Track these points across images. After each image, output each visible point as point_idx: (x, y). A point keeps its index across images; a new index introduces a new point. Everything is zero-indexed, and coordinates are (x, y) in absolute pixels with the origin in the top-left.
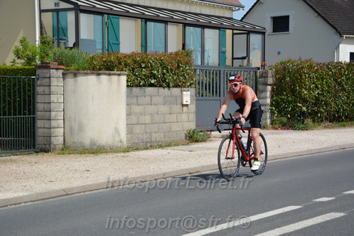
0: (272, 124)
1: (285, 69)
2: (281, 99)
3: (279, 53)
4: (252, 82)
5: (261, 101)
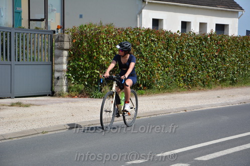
0: (68, 91)
1: (82, 33)
2: (78, 65)
3: (81, 16)
4: (48, 46)
5: (56, 67)
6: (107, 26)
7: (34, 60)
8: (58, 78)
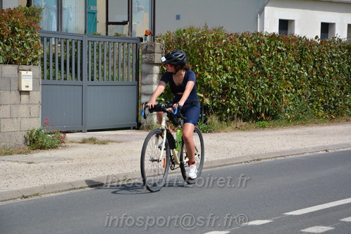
3: (178, 17)
4: (132, 60)
5: (144, 89)
6: (215, 30)
7: (113, 79)
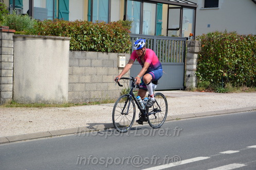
0: (197, 87)
1: (210, 39)
2: (206, 65)
3: (209, 26)
4: (182, 50)
5: (188, 67)
6: (231, 33)
7: (170, 61)
8: (189, 76)
